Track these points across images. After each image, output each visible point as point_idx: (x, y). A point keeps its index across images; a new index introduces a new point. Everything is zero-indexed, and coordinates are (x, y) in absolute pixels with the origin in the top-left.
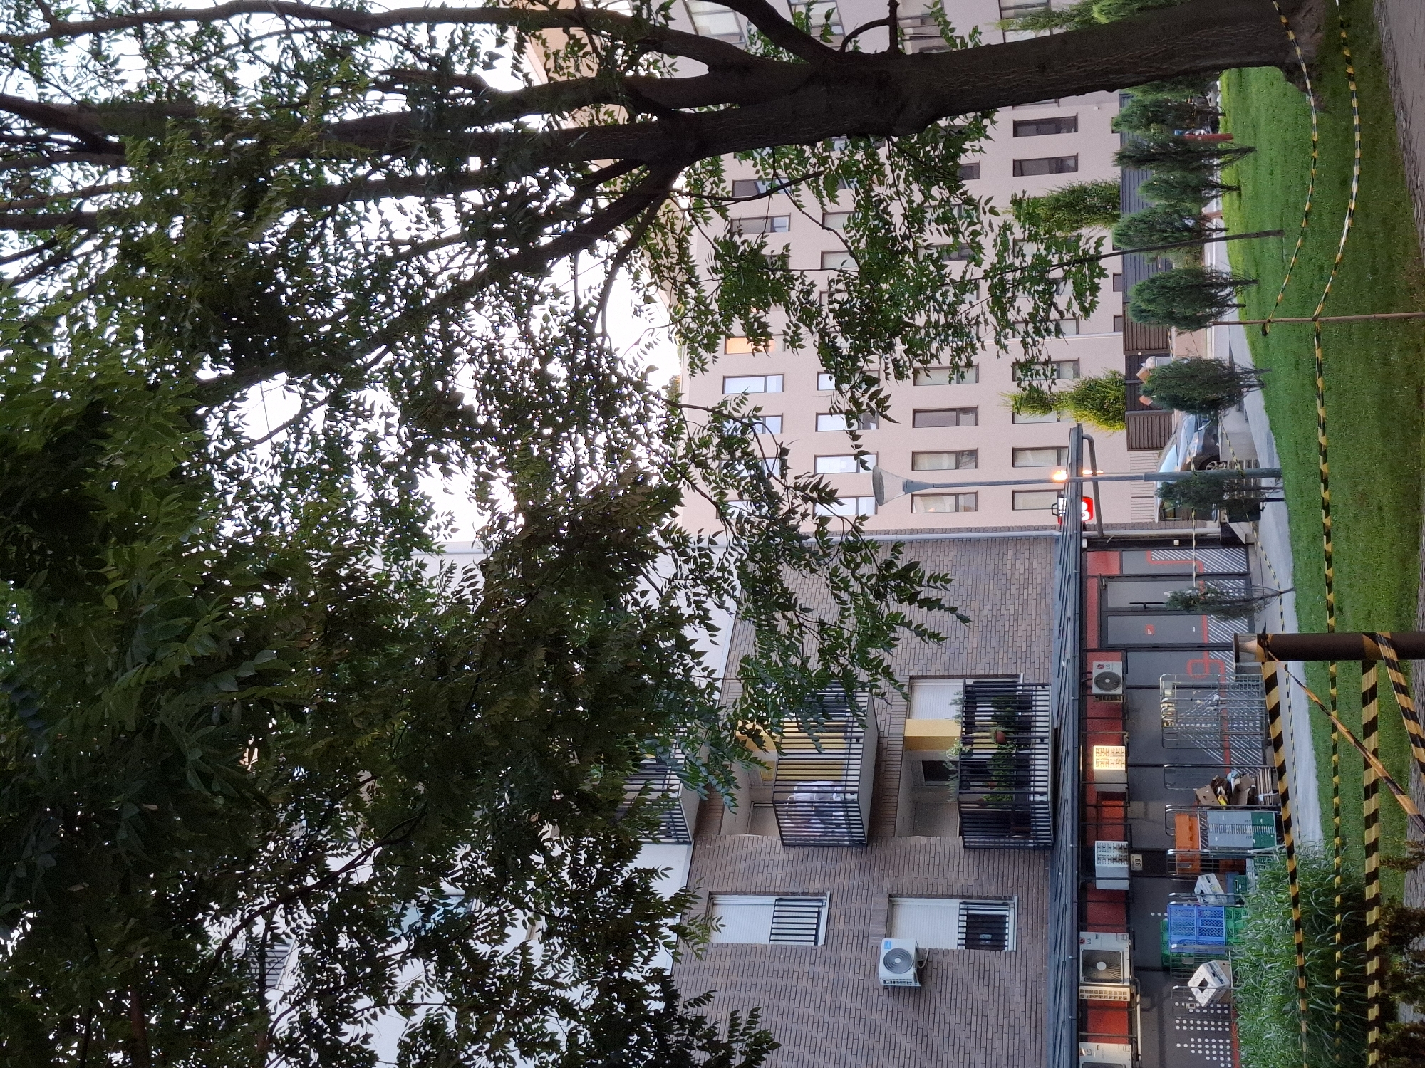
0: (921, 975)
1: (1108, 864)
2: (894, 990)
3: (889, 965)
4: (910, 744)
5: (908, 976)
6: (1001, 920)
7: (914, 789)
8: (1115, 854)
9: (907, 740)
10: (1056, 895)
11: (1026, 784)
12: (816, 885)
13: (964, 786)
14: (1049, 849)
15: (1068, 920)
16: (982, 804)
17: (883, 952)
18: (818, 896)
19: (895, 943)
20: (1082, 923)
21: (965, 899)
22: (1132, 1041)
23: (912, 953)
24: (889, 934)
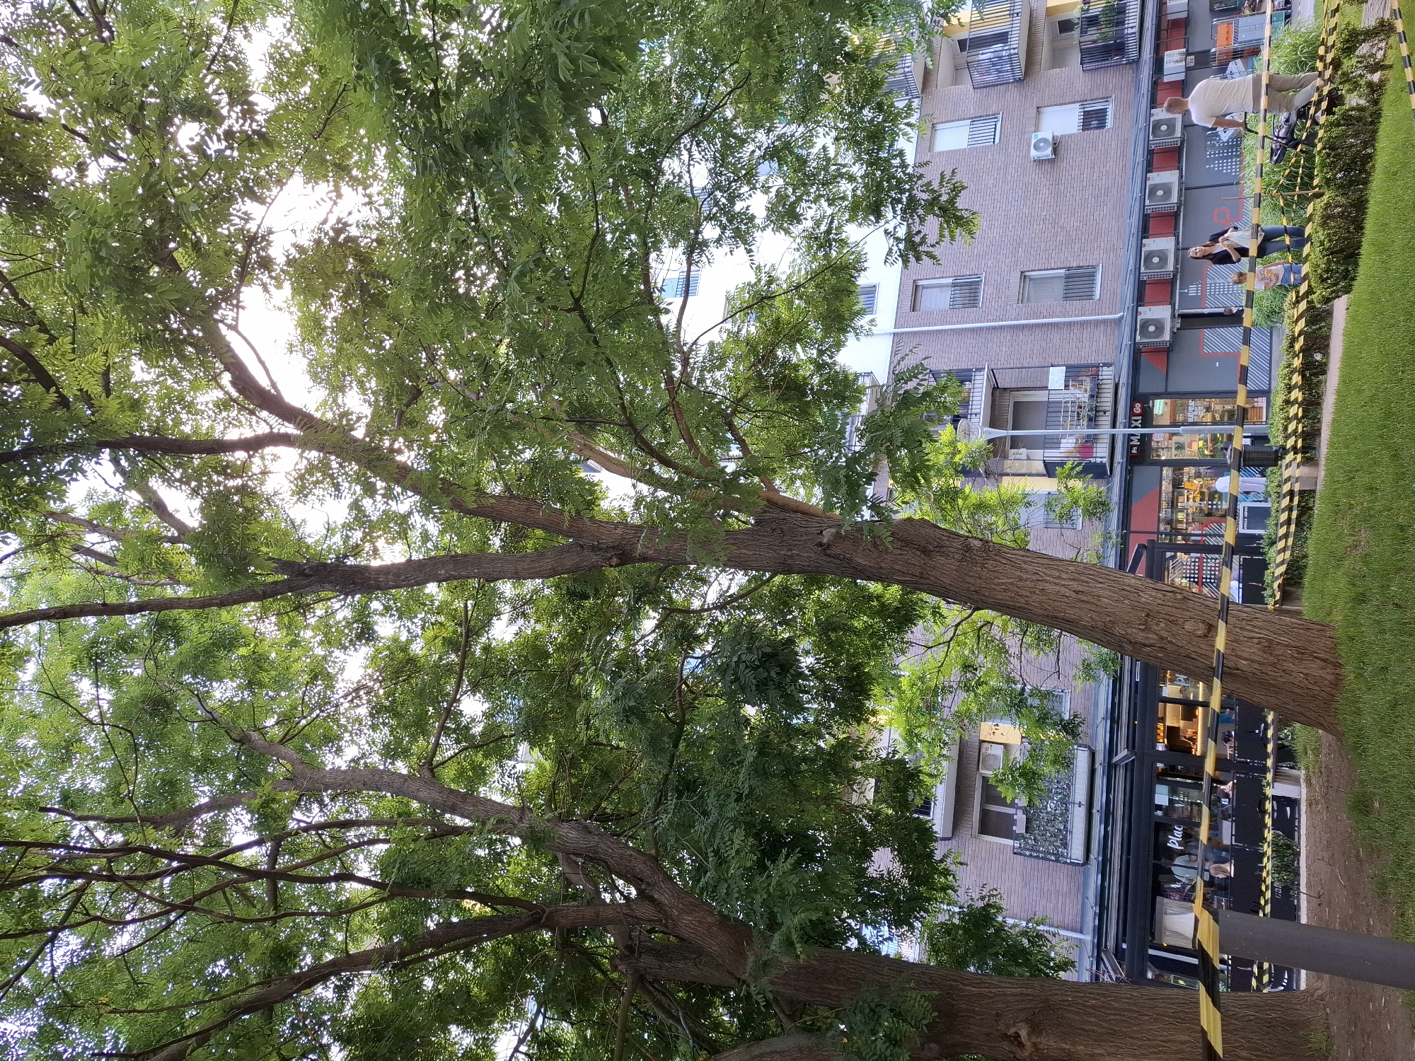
0: (1055, 151)
1: (1172, 65)
2: (1040, 162)
3: (1037, 147)
4: (1050, 11)
5: (1048, 152)
6: (1104, 111)
7: (1053, 40)
8: (1178, 58)
9: (1047, 9)
10: (1138, 89)
11: (1123, 23)
12: (994, 109)
13: (1083, 32)
14: (1136, 62)
15: (1145, 102)
16: (1094, 42)
17: (1033, 141)
18: (995, 116)
19: (1040, 135)
20: (1153, 103)
21: (1082, 102)
22: (1180, 169)
23: (1050, 139)
24: (1037, 129)
